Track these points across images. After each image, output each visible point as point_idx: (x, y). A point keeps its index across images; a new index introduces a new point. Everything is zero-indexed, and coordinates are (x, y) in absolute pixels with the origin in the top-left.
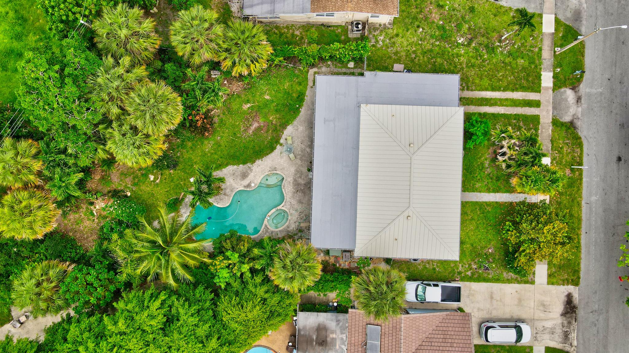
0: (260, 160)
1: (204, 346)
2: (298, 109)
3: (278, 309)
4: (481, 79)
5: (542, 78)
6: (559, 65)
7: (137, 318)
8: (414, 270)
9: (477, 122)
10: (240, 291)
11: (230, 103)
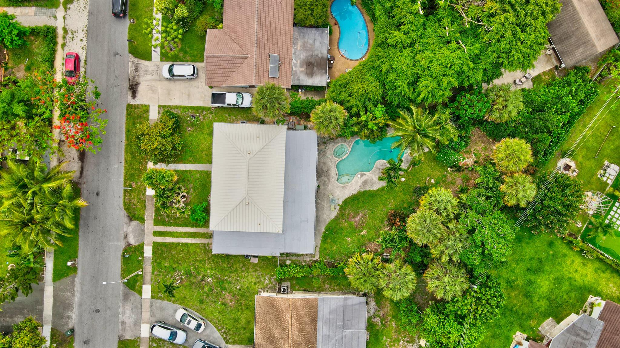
0: (354, 193)
1: (391, 66)
2: (327, 231)
3: (341, 89)
4: (195, 252)
5: (152, 253)
6: (139, 262)
7: (435, 85)
8: (243, 115)
9: (200, 220)
10: (367, 101)
11: (376, 235)
